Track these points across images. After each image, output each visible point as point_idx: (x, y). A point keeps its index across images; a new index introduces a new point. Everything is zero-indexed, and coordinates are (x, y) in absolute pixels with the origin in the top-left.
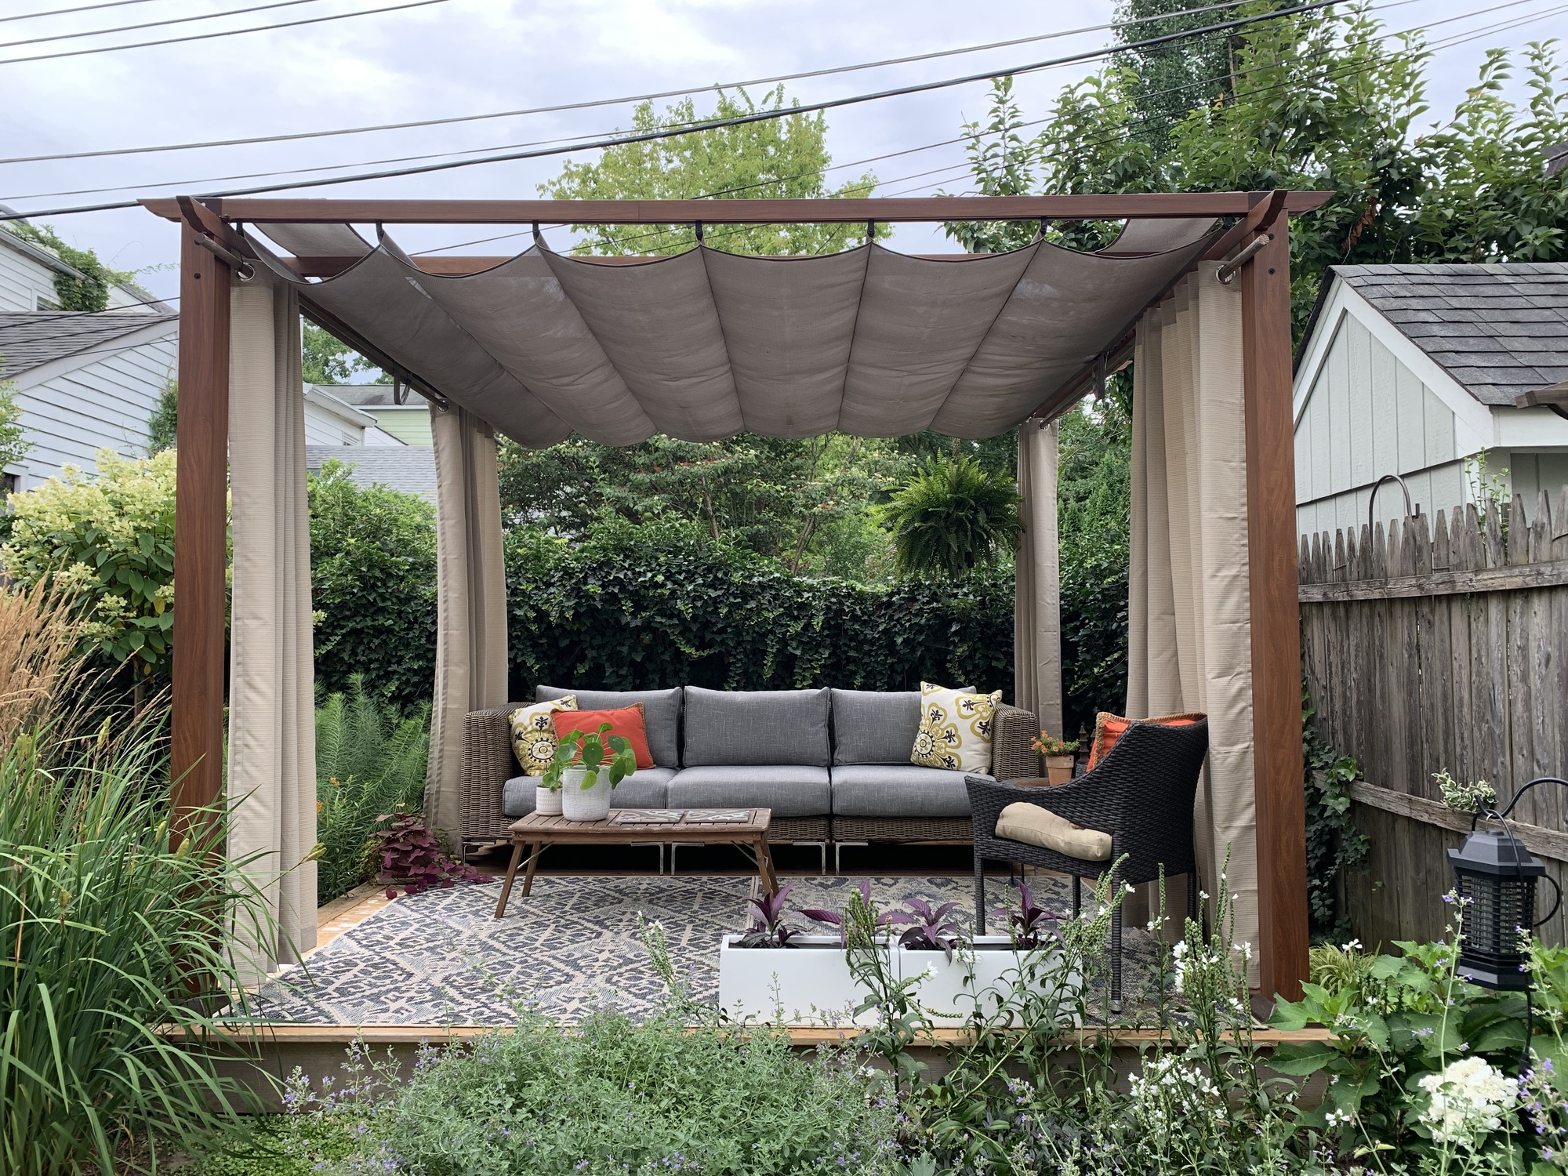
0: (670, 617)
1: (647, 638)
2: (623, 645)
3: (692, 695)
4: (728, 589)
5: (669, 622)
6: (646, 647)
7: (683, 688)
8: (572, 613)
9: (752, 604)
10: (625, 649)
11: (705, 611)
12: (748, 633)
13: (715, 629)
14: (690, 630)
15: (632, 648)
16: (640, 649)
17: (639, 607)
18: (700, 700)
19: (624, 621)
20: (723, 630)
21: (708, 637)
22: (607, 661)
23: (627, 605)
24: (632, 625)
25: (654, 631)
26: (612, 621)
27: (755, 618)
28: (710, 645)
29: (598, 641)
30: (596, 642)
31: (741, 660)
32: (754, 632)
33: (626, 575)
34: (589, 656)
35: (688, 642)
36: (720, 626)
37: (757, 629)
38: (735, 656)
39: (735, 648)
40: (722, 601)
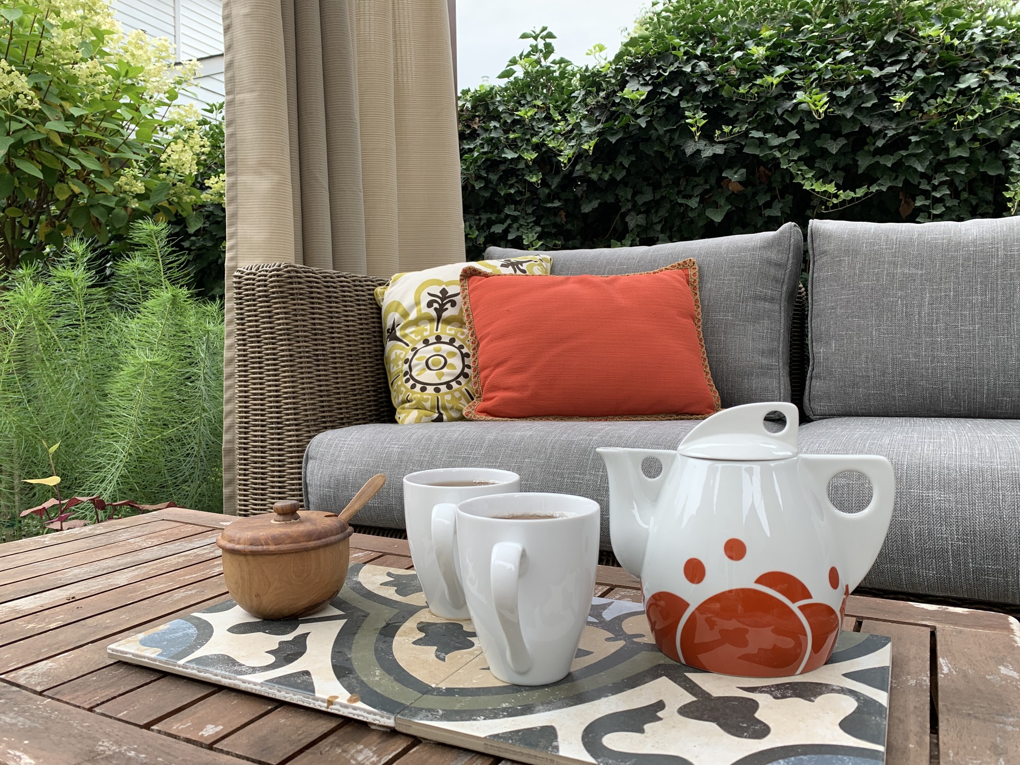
0: (781, 131)
1: (735, 176)
2: (690, 197)
3: (828, 237)
4: (910, 61)
5: (782, 140)
6: (732, 198)
7: (804, 225)
8: (593, 143)
9: (971, 80)
10: (694, 203)
11: (859, 110)
12: (960, 143)
13: (880, 143)
14: (824, 153)
15: (705, 201)
16: (722, 202)
17: (716, 118)
18: (850, 248)
19: (690, 149)
20: (899, 142)
21: (864, 163)
22: (662, 231)
23: (696, 119)
24: (708, 153)
25: (752, 163)
26: (670, 156)
27: (979, 109)
28: (869, 178)
29: (647, 196)
30: (641, 200)
31: (941, 200)
32: (975, 138)
33: (694, 67)
34: (631, 225)
35: (822, 176)
36: (890, 133)
37: (982, 131)
38: (926, 194)
39: (928, 178)
40: (896, 86)
